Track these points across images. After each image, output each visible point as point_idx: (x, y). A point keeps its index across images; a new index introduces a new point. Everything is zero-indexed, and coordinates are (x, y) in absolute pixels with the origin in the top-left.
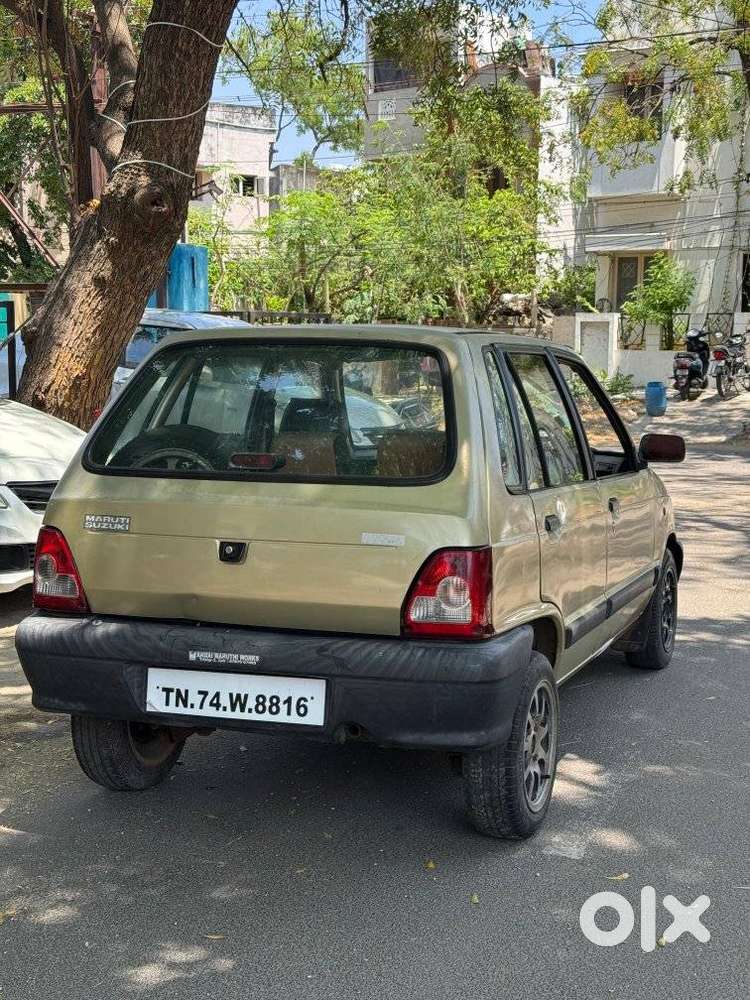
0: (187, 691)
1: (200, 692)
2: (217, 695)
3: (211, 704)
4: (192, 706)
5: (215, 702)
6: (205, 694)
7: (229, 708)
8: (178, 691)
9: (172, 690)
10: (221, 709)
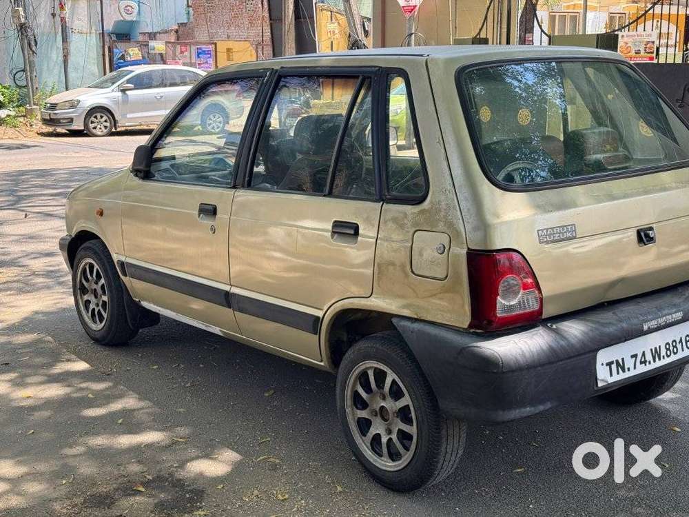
0: (623, 359)
1: (632, 357)
2: (644, 354)
3: (641, 363)
4: (629, 369)
5: (643, 360)
6: (635, 356)
7: (652, 362)
8: (617, 361)
9: (612, 363)
10: (647, 363)
